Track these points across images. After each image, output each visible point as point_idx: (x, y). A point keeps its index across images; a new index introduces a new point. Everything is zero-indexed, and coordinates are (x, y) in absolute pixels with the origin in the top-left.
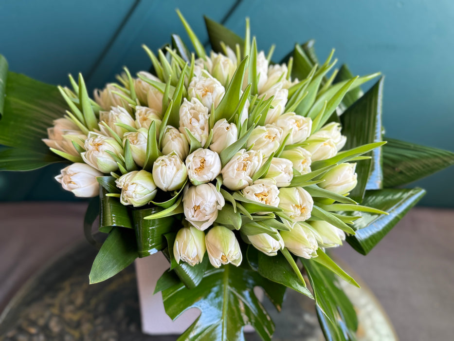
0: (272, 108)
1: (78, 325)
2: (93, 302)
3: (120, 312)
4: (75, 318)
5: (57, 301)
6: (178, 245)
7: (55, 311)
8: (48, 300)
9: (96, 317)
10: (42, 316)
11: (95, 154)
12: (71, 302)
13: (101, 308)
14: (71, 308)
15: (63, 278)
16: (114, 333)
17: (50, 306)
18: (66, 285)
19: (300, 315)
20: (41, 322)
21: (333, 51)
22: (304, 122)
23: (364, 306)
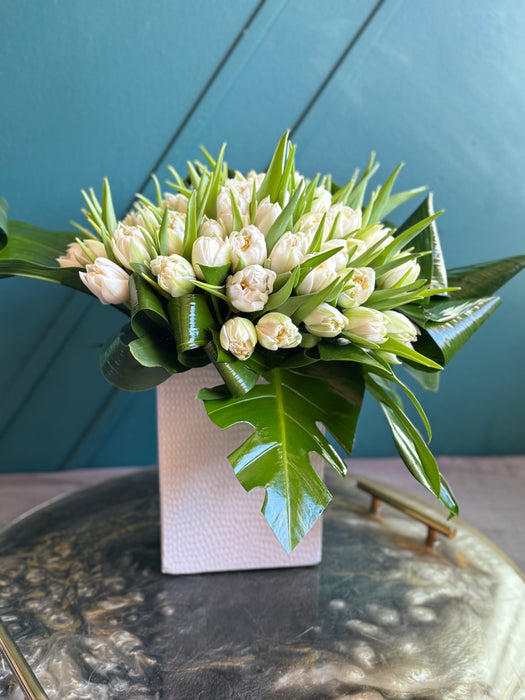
0: (316, 198)
1: (67, 574)
2: (86, 552)
3: (126, 560)
4: (63, 568)
5: (34, 555)
6: (226, 330)
7: (34, 563)
8: (23, 555)
9: (92, 566)
10: (15, 570)
11: (128, 239)
12: (55, 554)
13: (98, 556)
14: (56, 559)
15: (41, 532)
16: (121, 579)
17: (25, 559)
18: (47, 538)
19: (378, 550)
20: (14, 574)
21: (373, 155)
22: (352, 214)
23: (463, 538)
